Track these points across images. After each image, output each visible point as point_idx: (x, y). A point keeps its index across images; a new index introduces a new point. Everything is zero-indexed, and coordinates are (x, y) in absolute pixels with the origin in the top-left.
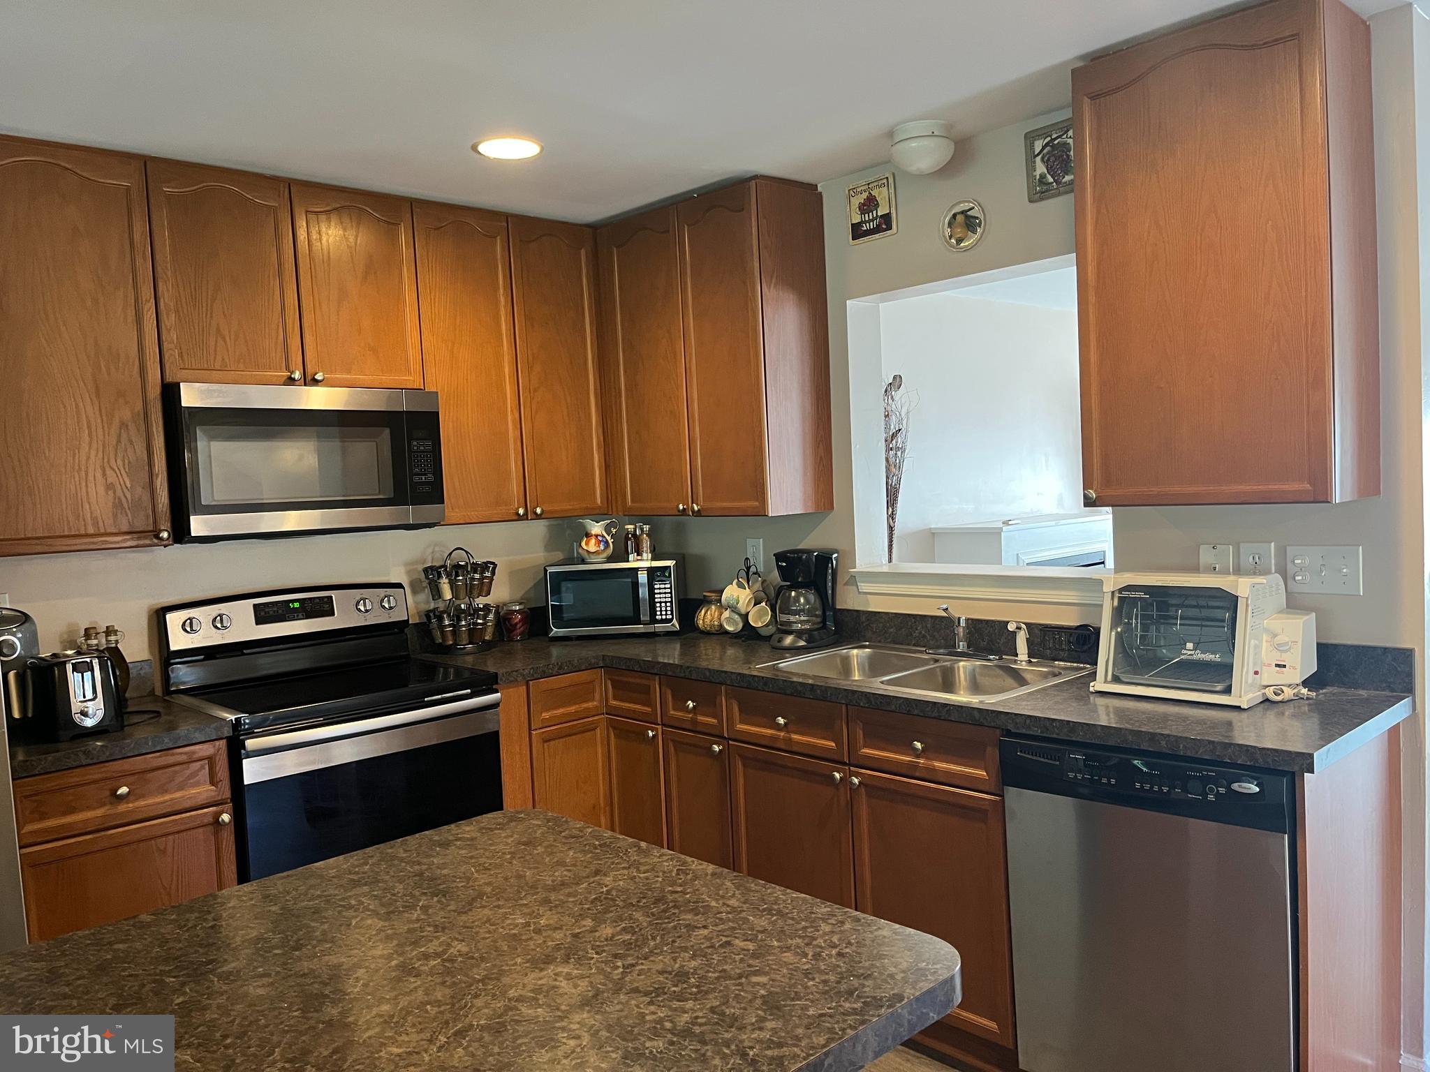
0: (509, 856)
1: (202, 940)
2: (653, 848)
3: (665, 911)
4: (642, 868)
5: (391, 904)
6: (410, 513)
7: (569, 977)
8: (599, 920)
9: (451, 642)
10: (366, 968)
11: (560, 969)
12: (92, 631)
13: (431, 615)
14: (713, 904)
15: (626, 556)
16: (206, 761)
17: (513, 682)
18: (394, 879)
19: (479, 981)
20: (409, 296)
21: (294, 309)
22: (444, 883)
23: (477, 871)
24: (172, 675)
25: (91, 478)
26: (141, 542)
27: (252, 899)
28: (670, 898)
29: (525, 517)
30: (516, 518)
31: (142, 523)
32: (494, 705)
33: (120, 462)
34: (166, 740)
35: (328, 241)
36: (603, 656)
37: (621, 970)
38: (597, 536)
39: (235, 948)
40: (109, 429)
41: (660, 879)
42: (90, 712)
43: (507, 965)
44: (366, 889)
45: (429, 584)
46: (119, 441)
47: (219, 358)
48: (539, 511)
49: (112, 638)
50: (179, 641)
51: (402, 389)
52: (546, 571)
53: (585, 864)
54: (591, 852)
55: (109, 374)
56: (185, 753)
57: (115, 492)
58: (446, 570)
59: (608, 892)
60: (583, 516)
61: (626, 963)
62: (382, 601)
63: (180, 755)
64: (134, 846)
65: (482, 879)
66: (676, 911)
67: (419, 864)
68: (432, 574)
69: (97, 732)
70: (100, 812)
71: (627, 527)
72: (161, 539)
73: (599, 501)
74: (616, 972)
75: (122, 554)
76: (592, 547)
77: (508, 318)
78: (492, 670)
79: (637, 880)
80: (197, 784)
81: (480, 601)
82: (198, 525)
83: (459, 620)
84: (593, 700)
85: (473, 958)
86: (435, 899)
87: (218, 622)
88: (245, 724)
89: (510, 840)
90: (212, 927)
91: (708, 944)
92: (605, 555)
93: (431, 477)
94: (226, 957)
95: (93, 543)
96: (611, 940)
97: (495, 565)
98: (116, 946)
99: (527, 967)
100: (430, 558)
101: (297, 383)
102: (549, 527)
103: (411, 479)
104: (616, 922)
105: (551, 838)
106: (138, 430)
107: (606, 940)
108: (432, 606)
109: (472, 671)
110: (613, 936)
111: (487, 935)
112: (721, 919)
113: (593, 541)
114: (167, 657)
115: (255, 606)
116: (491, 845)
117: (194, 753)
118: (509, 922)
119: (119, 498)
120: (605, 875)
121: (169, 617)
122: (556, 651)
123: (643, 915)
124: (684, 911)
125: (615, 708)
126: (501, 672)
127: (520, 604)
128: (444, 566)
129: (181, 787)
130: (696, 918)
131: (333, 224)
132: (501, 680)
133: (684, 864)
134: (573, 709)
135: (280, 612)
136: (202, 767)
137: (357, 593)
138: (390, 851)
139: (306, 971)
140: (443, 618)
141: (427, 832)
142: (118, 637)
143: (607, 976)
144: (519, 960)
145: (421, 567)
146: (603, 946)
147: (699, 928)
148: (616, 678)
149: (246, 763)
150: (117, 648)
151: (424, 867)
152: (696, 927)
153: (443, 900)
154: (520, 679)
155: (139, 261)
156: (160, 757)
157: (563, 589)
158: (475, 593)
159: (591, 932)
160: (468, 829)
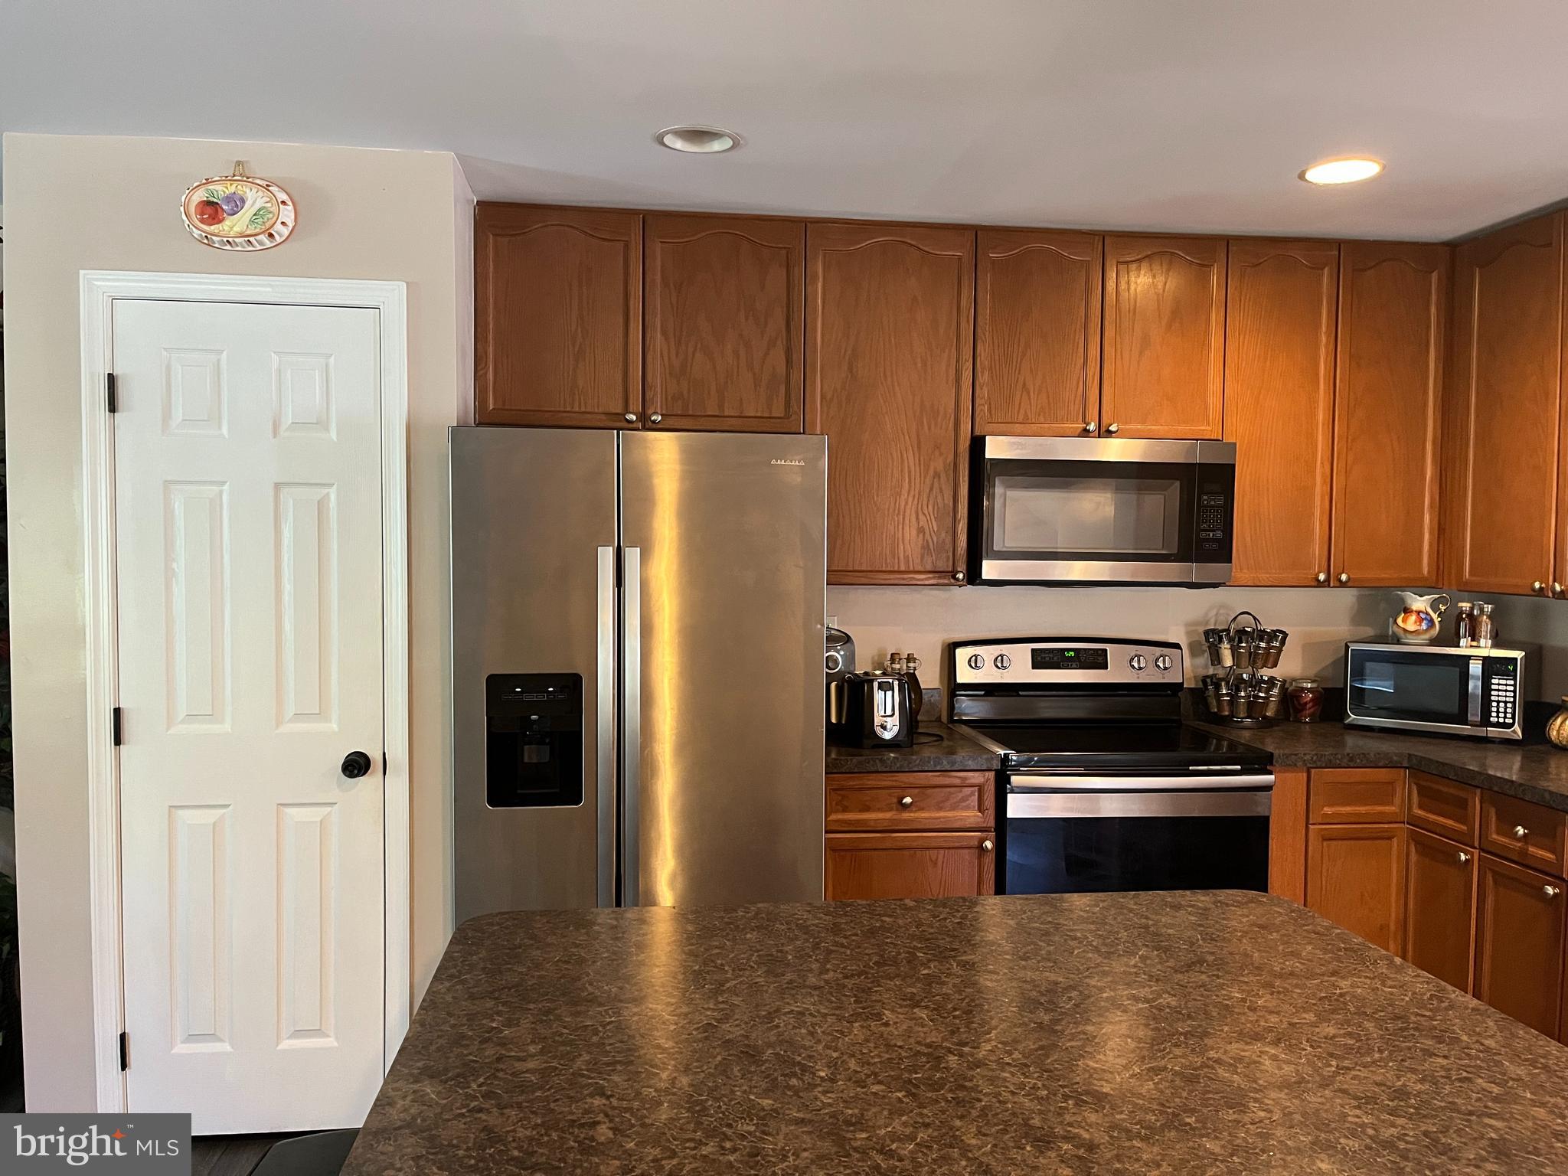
0: (1239, 934)
1: (949, 931)
2: (1409, 967)
3: (1402, 1029)
4: (1389, 983)
5: (1112, 946)
6: (1194, 571)
7: (1274, 1058)
8: (1322, 1018)
9: (1227, 713)
10: (1080, 992)
11: (1267, 1049)
12: (897, 657)
13: (1209, 680)
14: (1465, 1038)
15: (1455, 639)
16: (976, 788)
17: (1290, 766)
18: (1120, 925)
19: (1181, 1034)
20: (1215, 340)
21: (1096, 360)
22: (1167, 941)
23: (1203, 939)
24: (956, 706)
25: (907, 521)
26: (941, 581)
27: (994, 910)
28: (1413, 1018)
29: (1326, 584)
30: (1315, 584)
31: (944, 565)
32: (1267, 788)
33: (930, 507)
34: (945, 763)
35: (1135, 290)
36: (1410, 755)
37: (1334, 1069)
38: (1419, 612)
39: (975, 944)
40: (925, 477)
41: (1407, 999)
42: (888, 727)
43: (1214, 1029)
44: (1092, 927)
45: (1209, 647)
46: (931, 489)
47: (1022, 411)
48: (1344, 577)
49: (912, 665)
50: (965, 675)
51: (1197, 440)
52: (1347, 647)
53: (1323, 962)
54: (1333, 953)
55: (929, 429)
56: (960, 778)
57: (924, 535)
58: (1228, 634)
59: (1341, 995)
60: (1403, 588)
61: (1341, 1064)
62: (1157, 660)
63: (956, 778)
64: (912, 852)
65: (1208, 947)
66: (1417, 1034)
67: (1147, 918)
68: (1212, 638)
69: (892, 745)
70: (888, 815)
71: (1460, 604)
72: (957, 580)
73: (1425, 571)
74: (1328, 1069)
75: (927, 591)
76: (1411, 624)
77: (1329, 359)
78: (1270, 748)
79: (1379, 993)
80: (967, 808)
81: (1266, 673)
82: (990, 569)
83: (1238, 690)
84: (1392, 803)
85: (1181, 1013)
86: (1156, 953)
87: (1000, 662)
88: (1012, 760)
89: (1244, 920)
90: (958, 923)
91: (1443, 1073)
92: (1427, 636)
93: (1219, 534)
94: (966, 949)
95: (904, 579)
96: (1331, 1039)
97: (1285, 635)
98: (884, 918)
99: (1232, 1037)
100: (1213, 621)
101: (1091, 435)
102: (1360, 598)
103: (1198, 535)
104: (1342, 1025)
105: (1291, 928)
106: (948, 480)
107: (1326, 1038)
108: (1211, 671)
109: (1248, 747)
110: (1334, 1036)
111: (1199, 998)
112: (1468, 1055)
113: (1413, 618)
114: (954, 688)
115: (1033, 650)
116: (1224, 919)
117: (965, 778)
118: (1224, 992)
119: (927, 541)
120: (1343, 978)
121: (959, 651)
122: (1352, 742)
123: (1375, 1027)
124: (1426, 1035)
125: (1420, 818)
126: (1276, 752)
127: (1313, 682)
128: (1228, 630)
129: (953, 808)
130: (1438, 1046)
131: (1142, 272)
132: (1277, 762)
133: (1444, 990)
134: (1362, 809)
135: (1055, 658)
136: (972, 794)
137: (1132, 649)
138: (1122, 900)
139: (1028, 979)
140: (1221, 685)
141: (1161, 892)
142: (916, 664)
143: (1316, 1069)
144: (1226, 1028)
145: (1202, 629)
146: (1320, 1042)
147: (1439, 1056)
148: (1424, 783)
149: (1011, 798)
150: (914, 673)
151: (1151, 922)
152: (1436, 1055)
153: (1163, 955)
154: (1300, 764)
155: (963, 324)
156: (939, 776)
157: (1368, 671)
158: (1259, 663)
159: (1311, 1026)
160: (1203, 898)
